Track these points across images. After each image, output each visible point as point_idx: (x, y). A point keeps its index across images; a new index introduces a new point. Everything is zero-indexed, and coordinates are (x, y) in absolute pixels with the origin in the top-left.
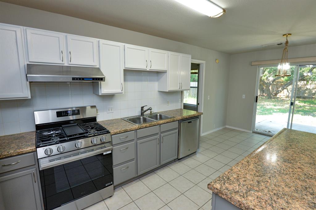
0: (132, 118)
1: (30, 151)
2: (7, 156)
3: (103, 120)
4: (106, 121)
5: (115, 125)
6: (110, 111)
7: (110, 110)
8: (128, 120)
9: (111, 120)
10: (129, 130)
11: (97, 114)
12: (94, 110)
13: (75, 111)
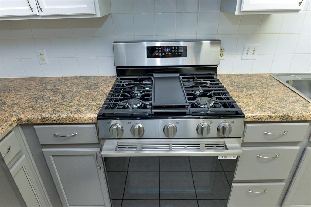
0: (300, 78)
1: (90, 121)
2: (58, 122)
3: (230, 73)
4: (237, 75)
5: (256, 91)
6: (250, 56)
7: (250, 53)
8: (288, 82)
9: (247, 75)
10: (295, 119)
11: (221, 58)
12: (217, 49)
13: (178, 49)
